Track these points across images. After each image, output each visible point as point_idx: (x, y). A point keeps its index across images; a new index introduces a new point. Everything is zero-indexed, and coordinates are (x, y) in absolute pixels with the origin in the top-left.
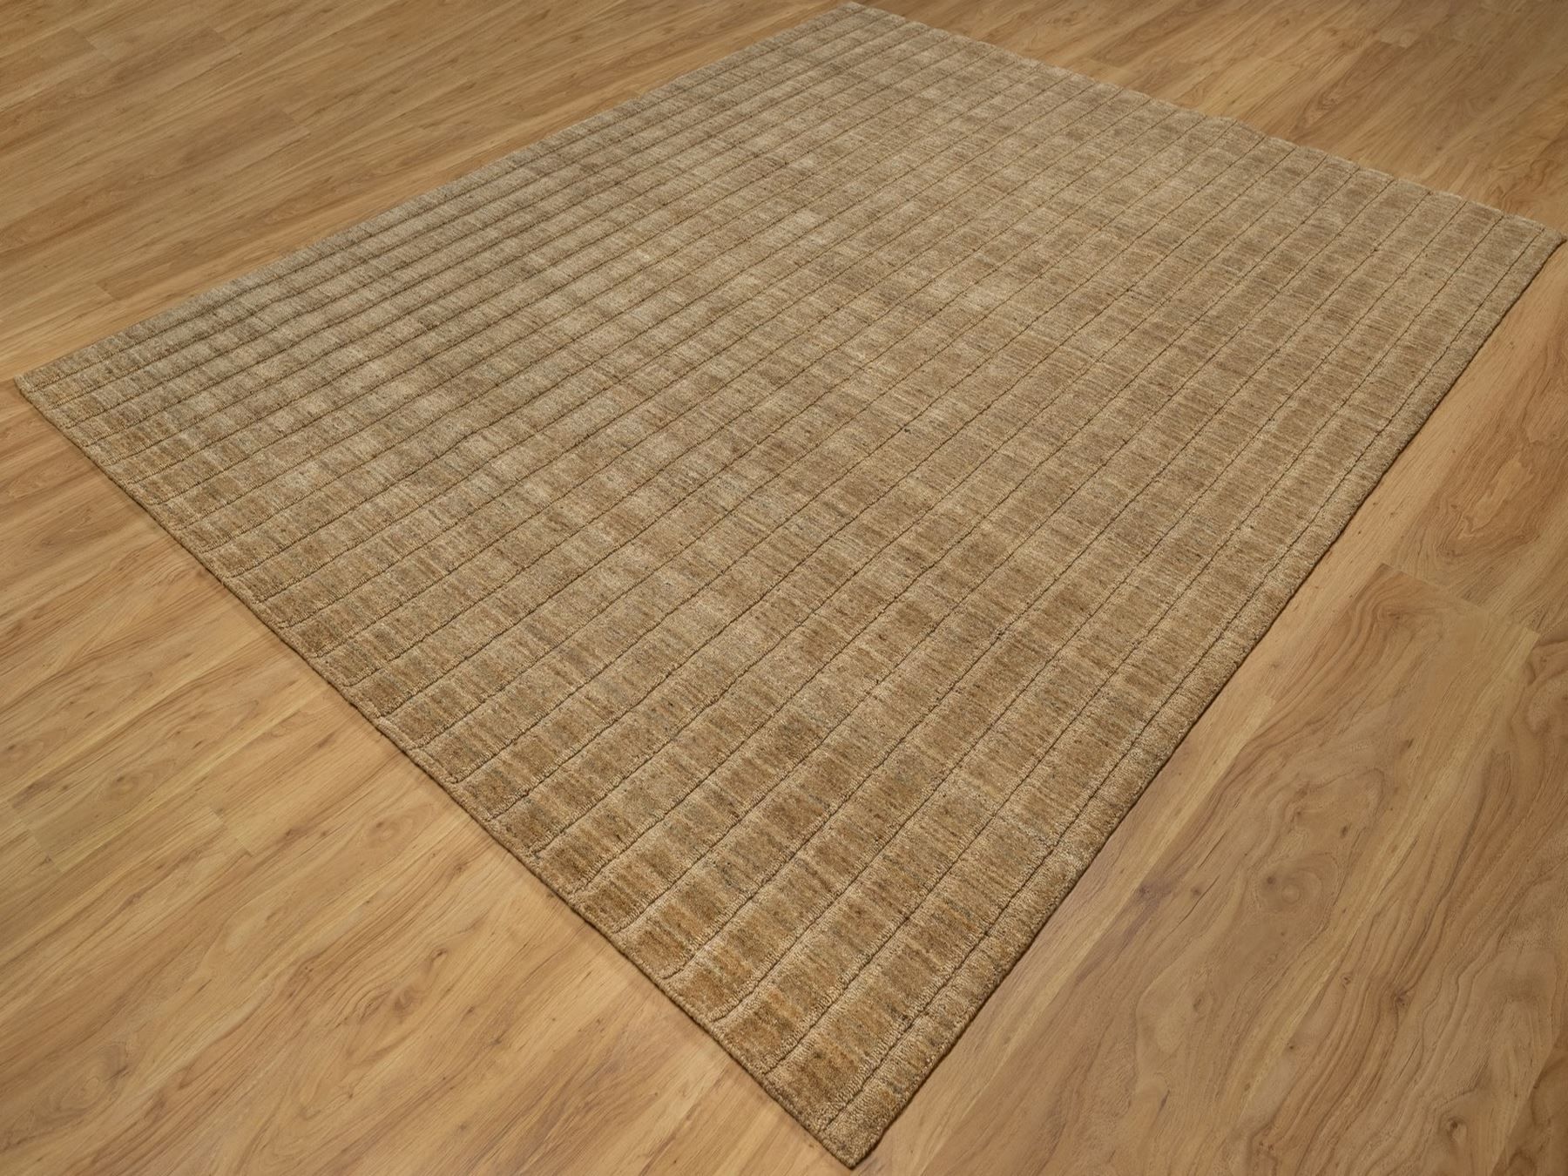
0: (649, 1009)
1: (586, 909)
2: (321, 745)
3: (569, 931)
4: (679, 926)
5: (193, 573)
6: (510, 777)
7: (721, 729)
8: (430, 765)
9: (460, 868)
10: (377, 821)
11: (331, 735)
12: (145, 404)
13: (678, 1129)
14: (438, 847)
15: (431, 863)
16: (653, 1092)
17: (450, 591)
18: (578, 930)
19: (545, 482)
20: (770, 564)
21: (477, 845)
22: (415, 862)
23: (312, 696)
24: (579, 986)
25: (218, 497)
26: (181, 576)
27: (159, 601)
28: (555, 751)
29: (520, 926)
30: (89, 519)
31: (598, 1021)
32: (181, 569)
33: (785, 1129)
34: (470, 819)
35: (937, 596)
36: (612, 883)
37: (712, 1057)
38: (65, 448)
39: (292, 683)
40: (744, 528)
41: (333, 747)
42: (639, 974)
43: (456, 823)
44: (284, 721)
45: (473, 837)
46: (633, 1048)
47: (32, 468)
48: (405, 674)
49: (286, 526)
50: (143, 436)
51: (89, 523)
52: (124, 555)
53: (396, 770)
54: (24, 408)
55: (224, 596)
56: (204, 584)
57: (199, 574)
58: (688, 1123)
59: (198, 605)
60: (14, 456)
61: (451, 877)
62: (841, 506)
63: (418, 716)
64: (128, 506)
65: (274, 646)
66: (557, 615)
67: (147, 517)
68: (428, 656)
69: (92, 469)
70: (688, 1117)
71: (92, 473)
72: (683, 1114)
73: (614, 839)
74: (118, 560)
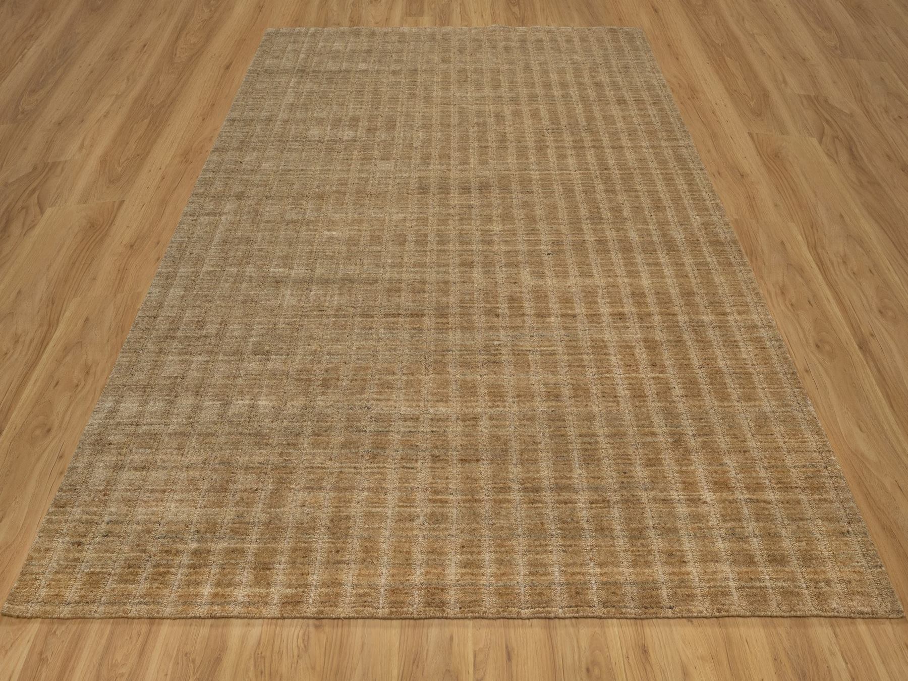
0: (781, 631)
1: (719, 612)
2: (509, 658)
3: (717, 630)
4: (752, 579)
5: (312, 629)
6: (613, 579)
7: (655, 466)
8: (577, 612)
9: (645, 651)
10: (584, 670)
11: (507, 647)
12: (138, 545)
13: (850, 672)
14: (625, 651)
15: (632, 663)
16: (826, 668)
17: (468, 505)
18: (720, 626)
19: (437, 401)
20: (577, 364)
21: (637, 631)
22: (625, 672)
23: (470, 635)
24: (751, 652)
25: (271, 566)
26: (306, 639)
27: (313, 668)
28: (612, 546)
29: (700, 651)
30: (194, 661)
31: (775, 660)
32: (301, 635)
33: (872, 627)
34: (618, 621)
35: (648, 328)
36: (709, 587)
37: (821, 625)
38: (109, 628)
39: (451, 638)
40: (546, 355)
41: (516, 652)
42: (760, 618)
43: (616, 630)
44: (475, 665)
45: (630, 629)
46: (798, 656)
47: (100, 665)
48: (503, 574)
49: (336, 547)
50: (165, 570)
51: (198, 663)
52: (252, 662)
53: (558, 631)
54: (34, 627)
55: (349, 626)
56: (327, 629)
57: (317, 627)
58: (849, 665)
59: (341, 646)
60: (73, 668)
61: (647, 659)
62: (570, 312)
63: (538, 591)
64: (212, 626)
65: (415, 627)
66: (529, 471)
67: (234, 621)
68: (502, 553)
69: (152, 624)
70: (847, 663)
71: (154, 628)
72: (844, 664)
73: (684, 564)
74: (252, 668)
